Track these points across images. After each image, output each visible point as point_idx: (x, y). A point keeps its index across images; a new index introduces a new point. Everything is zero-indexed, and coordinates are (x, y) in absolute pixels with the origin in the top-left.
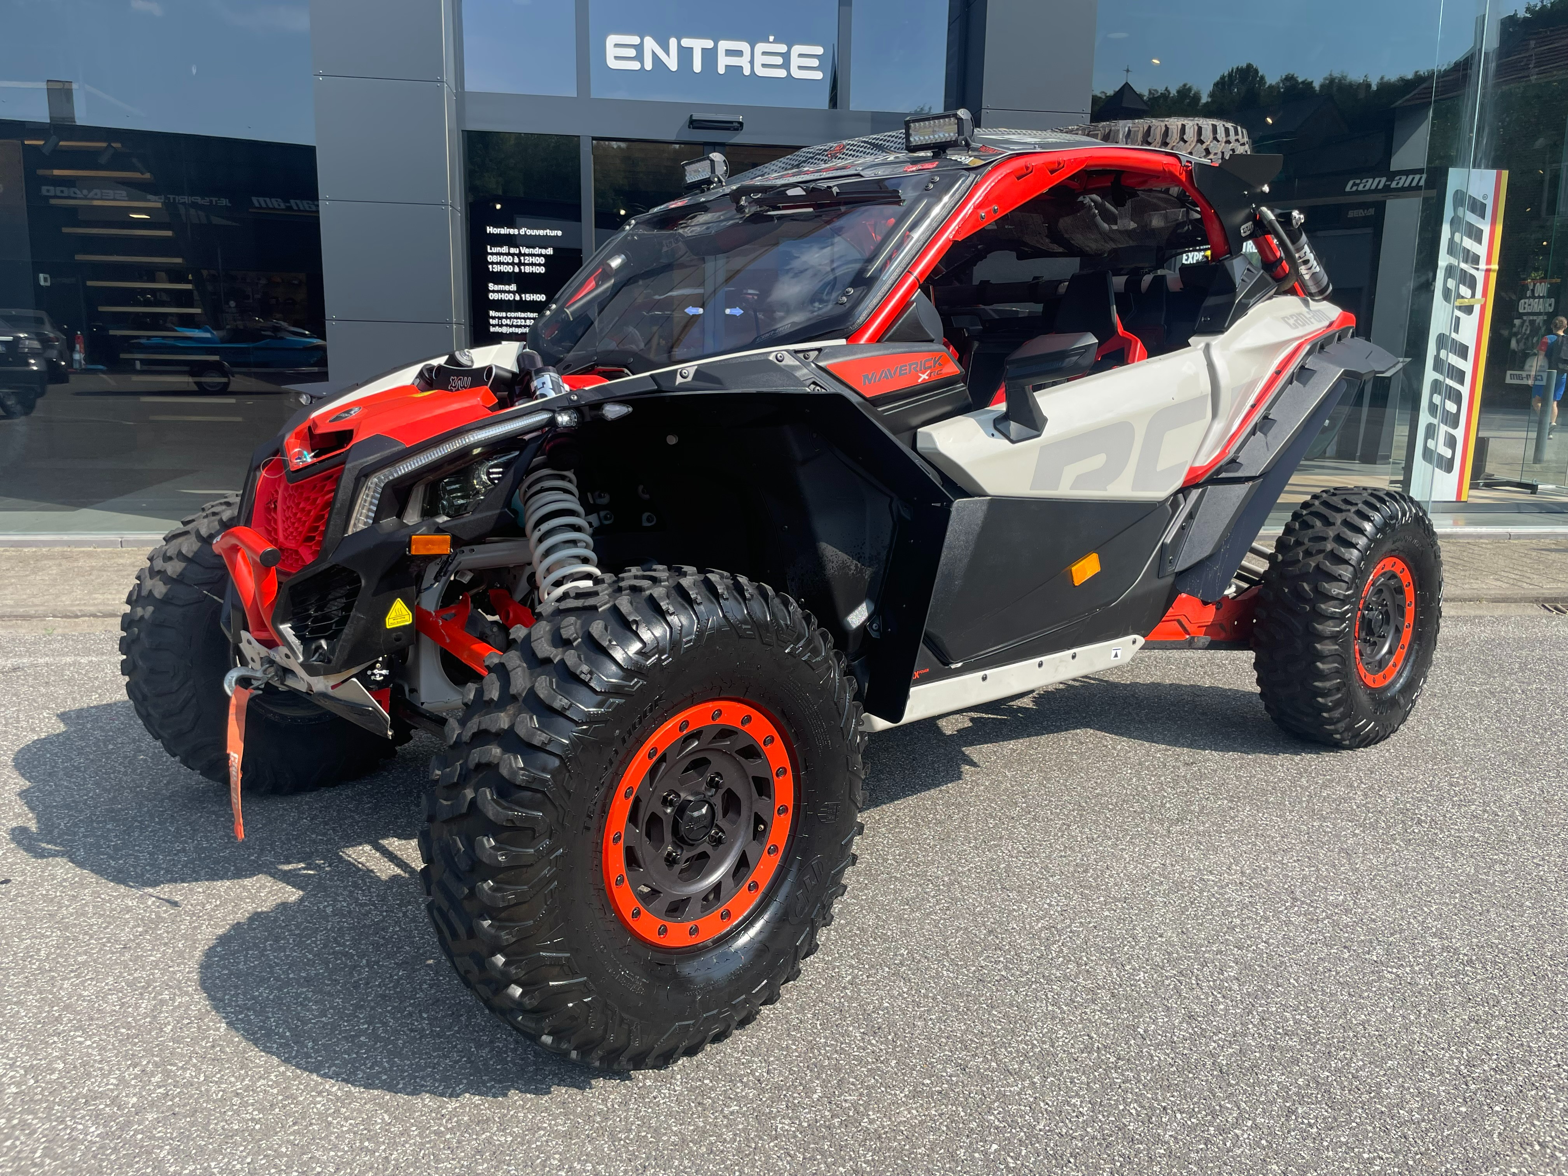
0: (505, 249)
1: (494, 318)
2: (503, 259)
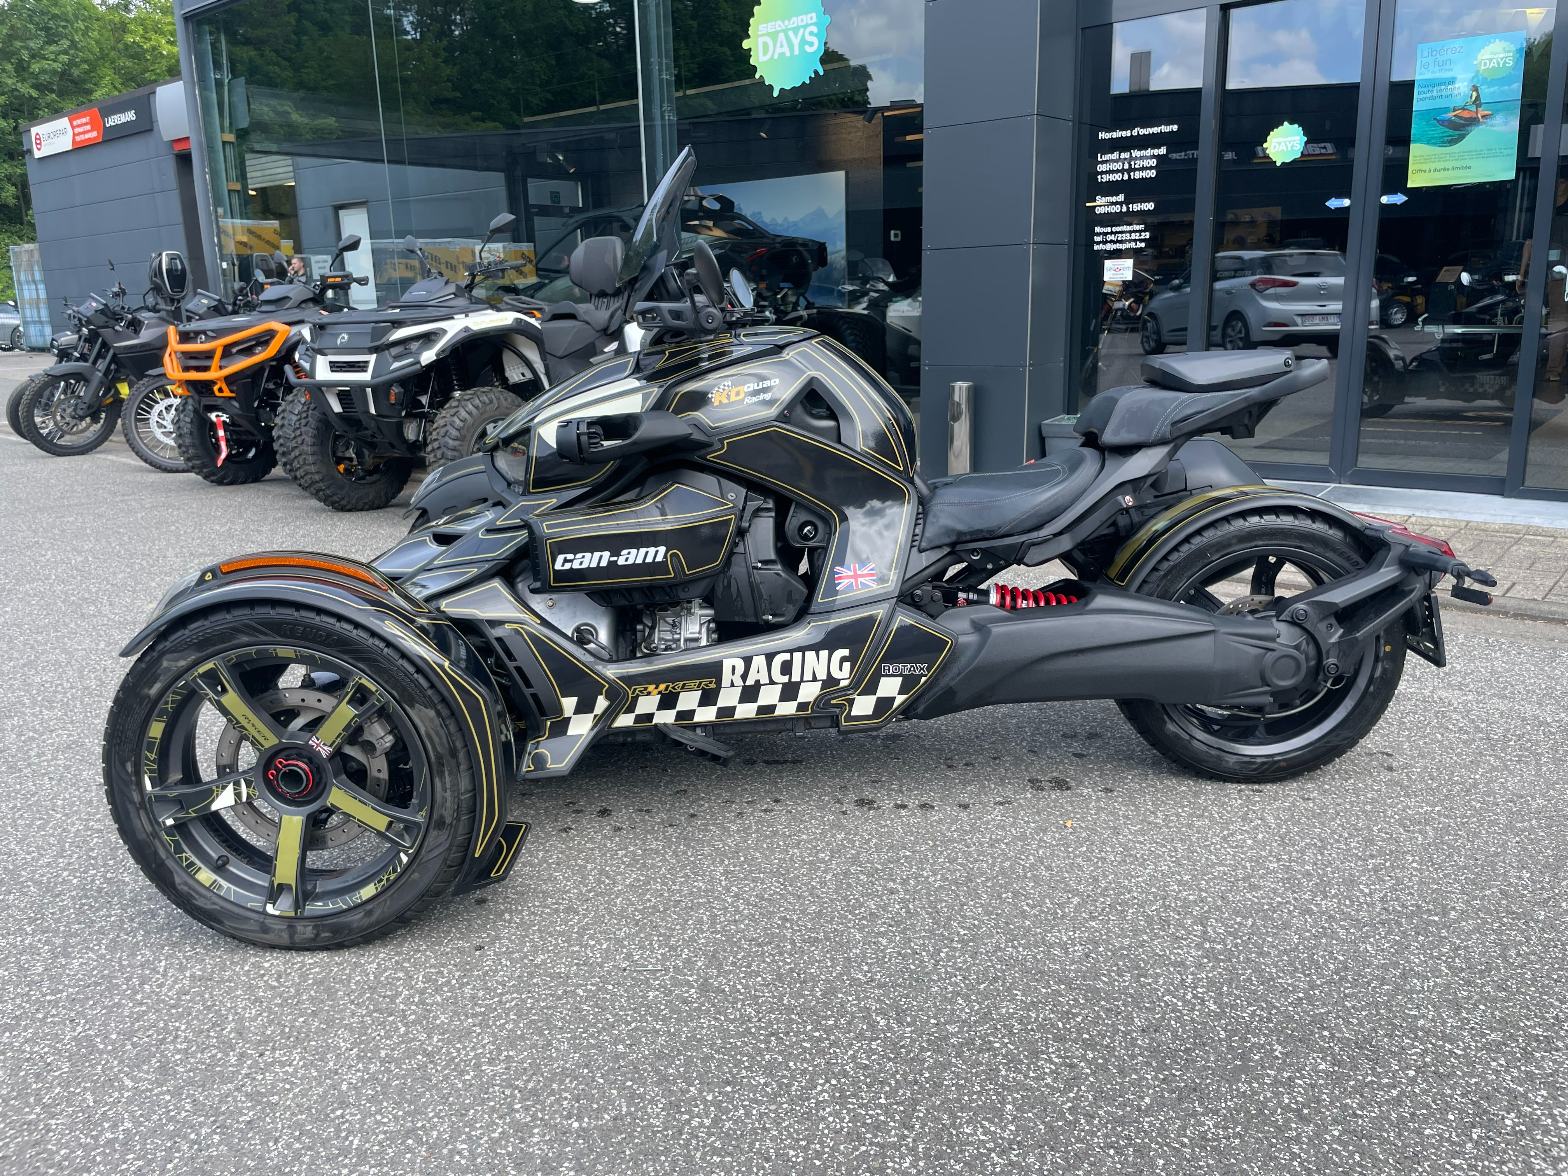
0: (1115, 156)
1: (1099, 234)
2: (1113, 166)
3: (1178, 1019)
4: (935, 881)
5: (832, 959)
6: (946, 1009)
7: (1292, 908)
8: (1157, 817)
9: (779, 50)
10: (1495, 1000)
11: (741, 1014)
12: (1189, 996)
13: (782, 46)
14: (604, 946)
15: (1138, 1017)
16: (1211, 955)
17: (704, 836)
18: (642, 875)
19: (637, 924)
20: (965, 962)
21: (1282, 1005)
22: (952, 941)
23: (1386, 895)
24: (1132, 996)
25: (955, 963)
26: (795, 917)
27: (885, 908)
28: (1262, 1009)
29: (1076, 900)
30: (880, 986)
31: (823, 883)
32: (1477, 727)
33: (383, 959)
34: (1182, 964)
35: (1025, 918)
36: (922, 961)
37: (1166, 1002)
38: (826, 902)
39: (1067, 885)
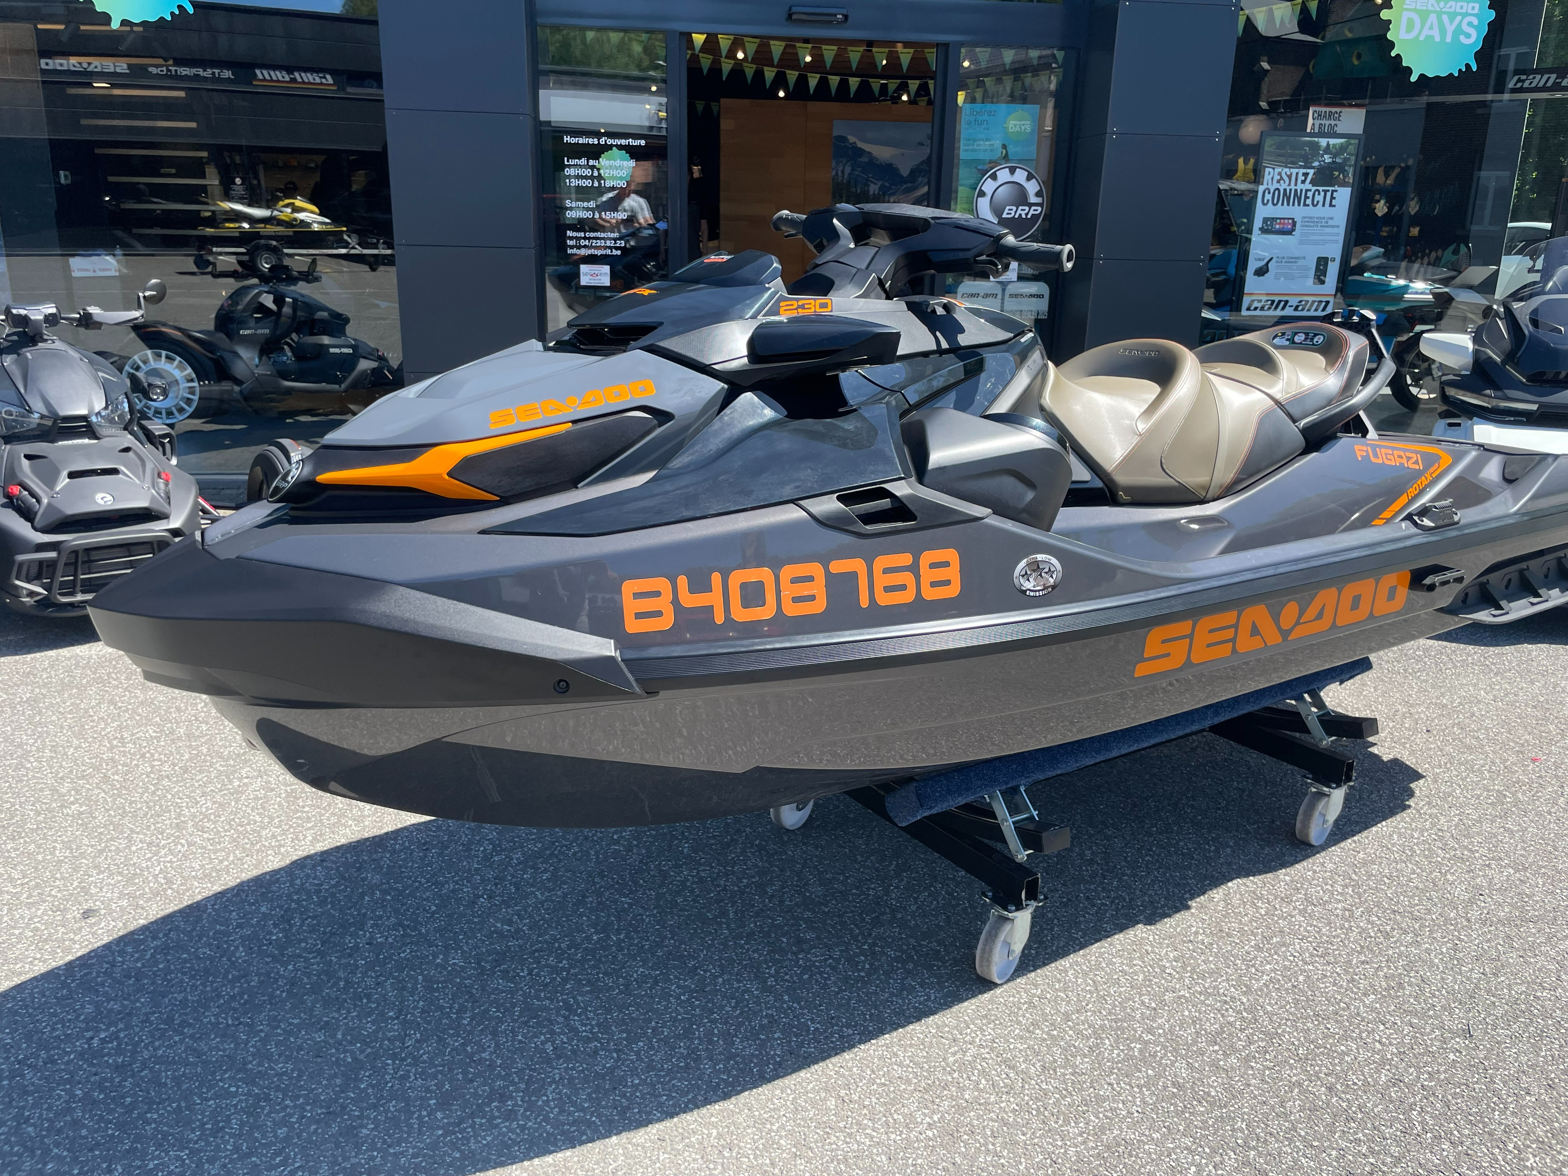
0: (583, 161)
1: (571, 238)
2: (580, 172)
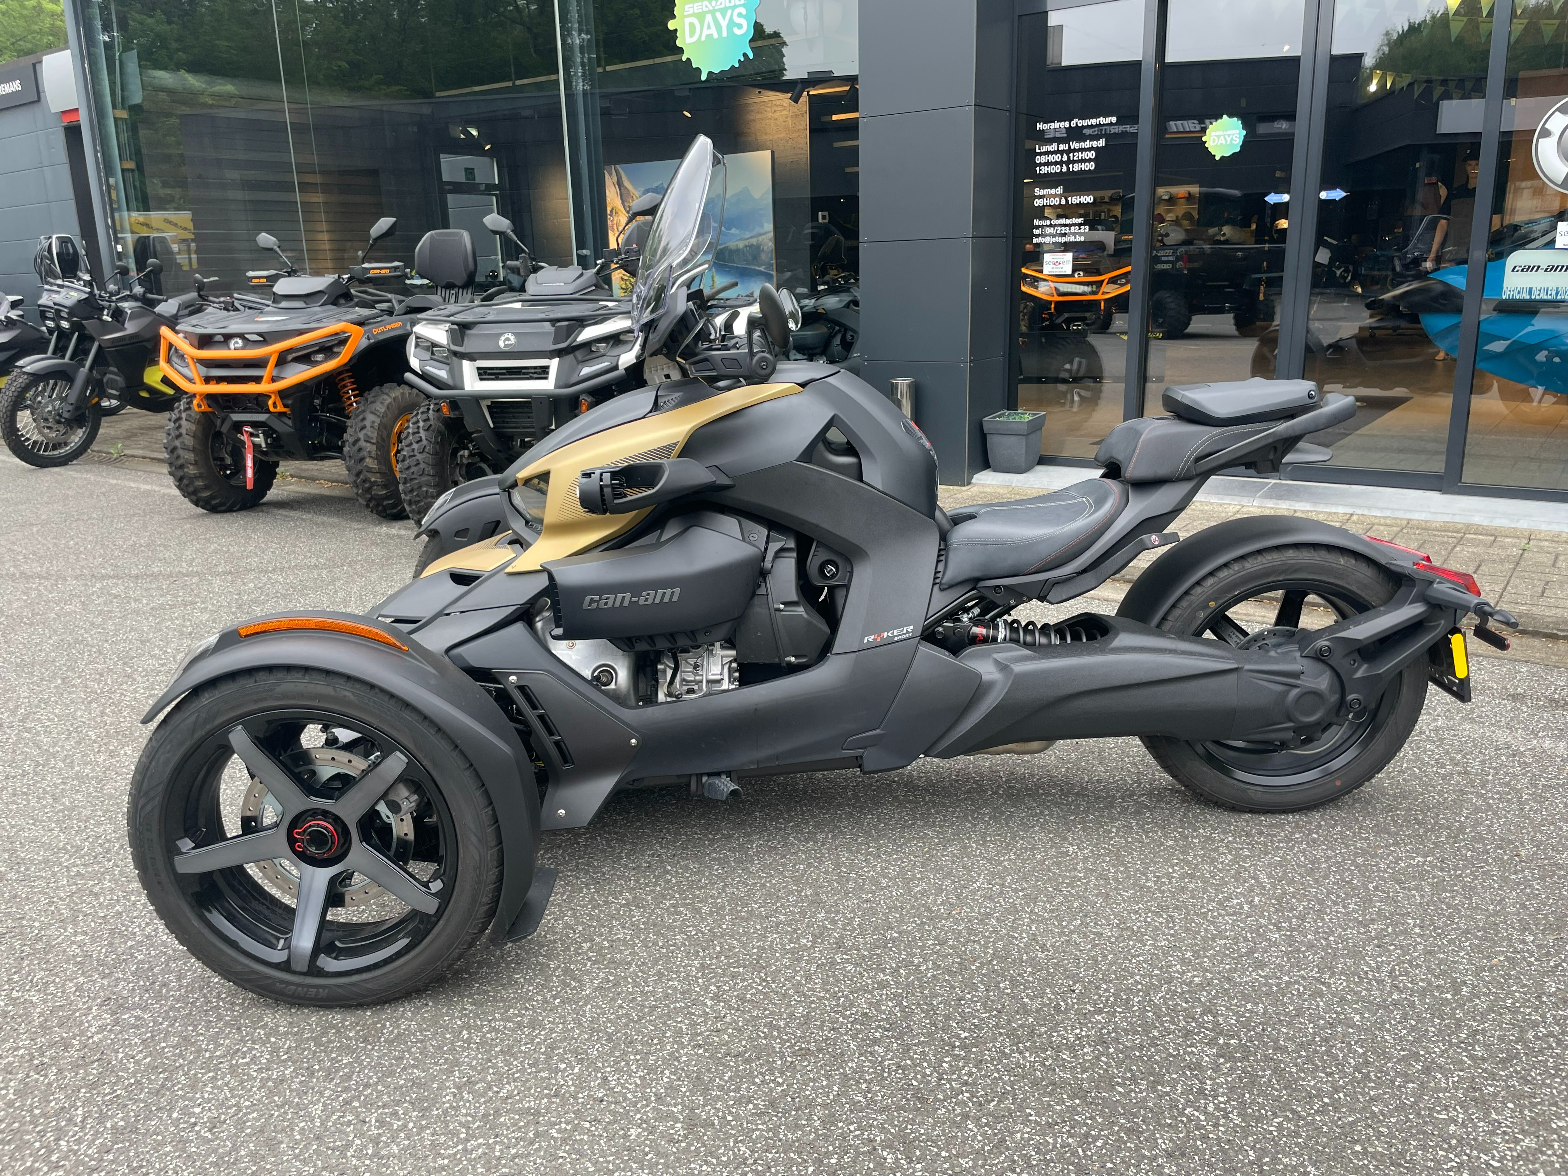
0: (1054, 147)
1: (1037, 227)
2: (1052, 158)
3: (1204, 1138)
4: (928, 969)
5: (828, 1077)
6: (956, 1137)
7: (1301, 989)
8: (1147, 880)
9: (706, 32)
10: (1522, 1096)
11: (734, 1154)
12: (1211, 1107)
13: (709, 27)
14: (576, 1070)
15: (1162, 1137)
16: (1225, 1053)
17: (674, 921)
18: (611, 974)
19: (609, 1040)
20: (970, 1074)
21: (1309, 1115)
22: (954, 1047)
23: (1393, 970)
24: (1151, 1110)
25: (959, 1076)
26: (782, 1023)
27: (877, 1005)
28: (1289, 1120)
29: (1078, 988)
30: (881, 1111)
31: (808, 977)
32: (1452, 759)
33: (329, 1098)
34: (1198, 1066)
35: (1027, 1013)
36: (924, 1076)
37: (1188, 1117)
38: (813, 1002)
39: (1066, 970)
